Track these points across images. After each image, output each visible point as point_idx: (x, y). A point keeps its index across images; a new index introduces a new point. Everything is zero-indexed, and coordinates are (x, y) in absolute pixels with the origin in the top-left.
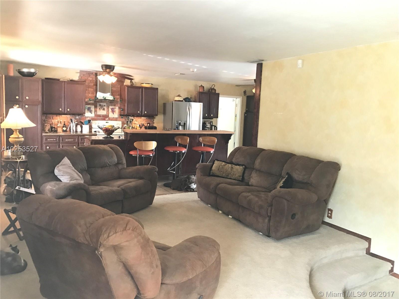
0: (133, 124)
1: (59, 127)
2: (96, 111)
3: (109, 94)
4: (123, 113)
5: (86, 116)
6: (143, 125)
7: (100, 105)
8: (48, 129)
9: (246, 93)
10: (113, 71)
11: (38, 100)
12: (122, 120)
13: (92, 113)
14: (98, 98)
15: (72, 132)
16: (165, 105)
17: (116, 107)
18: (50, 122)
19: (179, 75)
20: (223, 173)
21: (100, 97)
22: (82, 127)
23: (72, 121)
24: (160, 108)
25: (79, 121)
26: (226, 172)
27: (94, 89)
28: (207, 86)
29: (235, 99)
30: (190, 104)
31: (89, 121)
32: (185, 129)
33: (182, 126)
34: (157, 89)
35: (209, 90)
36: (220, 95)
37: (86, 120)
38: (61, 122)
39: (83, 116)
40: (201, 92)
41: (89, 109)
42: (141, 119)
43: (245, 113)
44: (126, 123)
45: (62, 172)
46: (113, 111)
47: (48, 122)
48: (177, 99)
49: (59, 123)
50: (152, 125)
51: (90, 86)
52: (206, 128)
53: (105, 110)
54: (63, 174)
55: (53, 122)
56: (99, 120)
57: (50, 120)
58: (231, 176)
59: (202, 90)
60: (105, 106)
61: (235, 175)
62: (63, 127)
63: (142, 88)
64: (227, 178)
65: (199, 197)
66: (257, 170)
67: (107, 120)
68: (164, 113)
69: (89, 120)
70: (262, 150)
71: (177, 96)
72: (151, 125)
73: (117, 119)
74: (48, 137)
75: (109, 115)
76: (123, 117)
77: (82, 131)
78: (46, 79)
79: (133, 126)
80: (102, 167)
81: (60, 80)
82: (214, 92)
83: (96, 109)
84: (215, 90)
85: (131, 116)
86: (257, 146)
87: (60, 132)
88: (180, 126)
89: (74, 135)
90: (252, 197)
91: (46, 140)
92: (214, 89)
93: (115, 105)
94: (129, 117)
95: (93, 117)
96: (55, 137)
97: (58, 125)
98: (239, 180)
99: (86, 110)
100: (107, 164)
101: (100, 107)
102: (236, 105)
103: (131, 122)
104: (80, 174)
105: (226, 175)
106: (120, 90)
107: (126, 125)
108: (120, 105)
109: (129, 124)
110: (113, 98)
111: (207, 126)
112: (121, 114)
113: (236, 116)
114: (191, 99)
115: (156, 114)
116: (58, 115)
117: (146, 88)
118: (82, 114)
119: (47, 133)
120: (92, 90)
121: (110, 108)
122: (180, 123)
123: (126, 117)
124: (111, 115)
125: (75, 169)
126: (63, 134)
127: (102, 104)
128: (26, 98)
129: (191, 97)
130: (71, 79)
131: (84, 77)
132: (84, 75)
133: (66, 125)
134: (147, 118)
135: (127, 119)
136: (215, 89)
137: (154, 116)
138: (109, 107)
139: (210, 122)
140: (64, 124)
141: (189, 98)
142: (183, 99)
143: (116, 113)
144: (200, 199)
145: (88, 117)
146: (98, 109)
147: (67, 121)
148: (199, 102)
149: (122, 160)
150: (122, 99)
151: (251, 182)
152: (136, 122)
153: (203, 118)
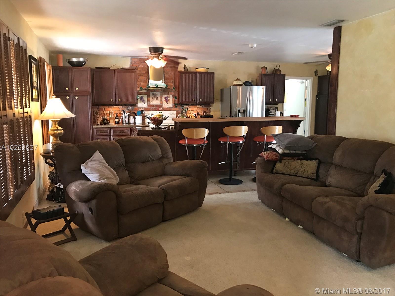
0: (188, 114)
1: (111, 118)
2: (148, 101)
3: (162, 81)
4: (177, 102)
5: (139, 106)
6: (199, 114)
7: (153, 94)
8: (100, 121)
9: (317, 73)
10: (162, 54)
11: (88, 91)
12: (176, 110)
13: (145, 103)
14: (150, 86)
15: (125, 124)
16: (222, 90)
17: (170, 96)
18: (102, 114)
19: (236, 54)
20: (291, 170)
21: (152, 85)
22: (135, 118)
23: (124, 112)
24: (217, 95)
25: (131, 112)
26: (294, 169)
27: (146, 77)
28: (270, 66)
29: (304, 81)
30: (250, 88)
31: (142, 112)
32: (244, 116)
33: (241, 113)
34: (213, 73)
35: (273, 71)
36: (286, 77)
37: (139, 111)
38: (112, 113)
39: (135, 107)
40: (263, 74)
41: (142, 99)
42: (196, 107)
43: (317, 97)
44: (181, 112)
45: (90, 169)
46: (167, 101)
47: (100, 113)
48: (235, 83)
49: (111, 114)
50: (209, 113)
51: (142, 74)
52: (270, 115)
53: (158, 100)
54: (91, 171)
55: (105, 114)
56: (153, 110)
57: (102, 112)
58: (302, 173)
59: (264, 72)
60: (158, 95)
61: (307, 172)
62: (115, 119)
63: (197, 73)
64: (297, 176)
65: (259, 199)
66: (336, 166)
67: (161, 110)
68: (222, 100)
69: (142, 110)
70: (343, 139)
71: (235, 80)
72: (207, 113)
73: (171, 108)
74: (99, 129)
75: (162, 105)
76: (176, 106)
77: (135, 123)
78: (96, 68)
79: (188, 116)
80: (143, 162)
81: (110, 69)
82: (279, 73)
83: (149, 99)
84: (280, 71)
85: (186, 105)
86: (335, 135)
87: (112, 124)
88: (239, 114)
89: (126, 126)
90: (331, 204)
91: (97, 133)
92: (278, 70)
93: (168, 94)
94: (183, 106)
95: (146, 107)
96: (106, 130)
97: (110, 117)
98: (313, 179)
99: (139, 100)
100: (149, 158)
101: (153, 96)
102: (306, 88)
103: (185, 111)
104: (113, 171)
105: (294, 172)
106: (174, 77)
107: (180, 115)
108: (174, 93)
109: (184, 113)
110: (165, 86)
111: (271, 112)
112: (175, 103)
113: (306, 101)
114: (252, 82)
115: (213, 101)
116: (110, 106)
117: (201, 73)
118: (134, 104)
119: (99, 125)
120: (144, 78)
121: (164, 97)
122: (239, 110)
123: (180, 106)
124: (165, 105)
125: (109, 166)
126: (115, 126)
127: (154, 92)
128: (75, 89)
129: (252, 80)
130: (122, 67)
131: (135, 64)
132: (135, 62)
133: (118, 116)
134: (202, 107)
135: (182, 108)
136: (280, 69)
137: (211, 104)
138: (162, 96)
139: (275, 108)
140: (117, 116)
141: (250, 81)
142: (243, 83)
143: (170, 102)
144: (260, 201)
145: (141, 107)
146: (151, 99)
147: (119, 112)
148: (262, 86)
149: (167, 153)
150: (175, 87)
151: (329, 181)
152: (191, 112)
153: (266, 104)
